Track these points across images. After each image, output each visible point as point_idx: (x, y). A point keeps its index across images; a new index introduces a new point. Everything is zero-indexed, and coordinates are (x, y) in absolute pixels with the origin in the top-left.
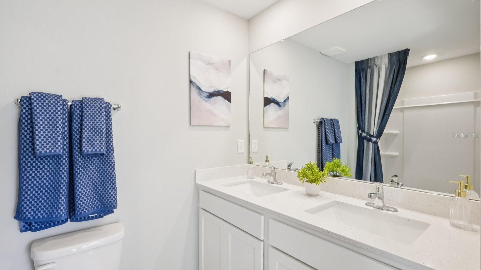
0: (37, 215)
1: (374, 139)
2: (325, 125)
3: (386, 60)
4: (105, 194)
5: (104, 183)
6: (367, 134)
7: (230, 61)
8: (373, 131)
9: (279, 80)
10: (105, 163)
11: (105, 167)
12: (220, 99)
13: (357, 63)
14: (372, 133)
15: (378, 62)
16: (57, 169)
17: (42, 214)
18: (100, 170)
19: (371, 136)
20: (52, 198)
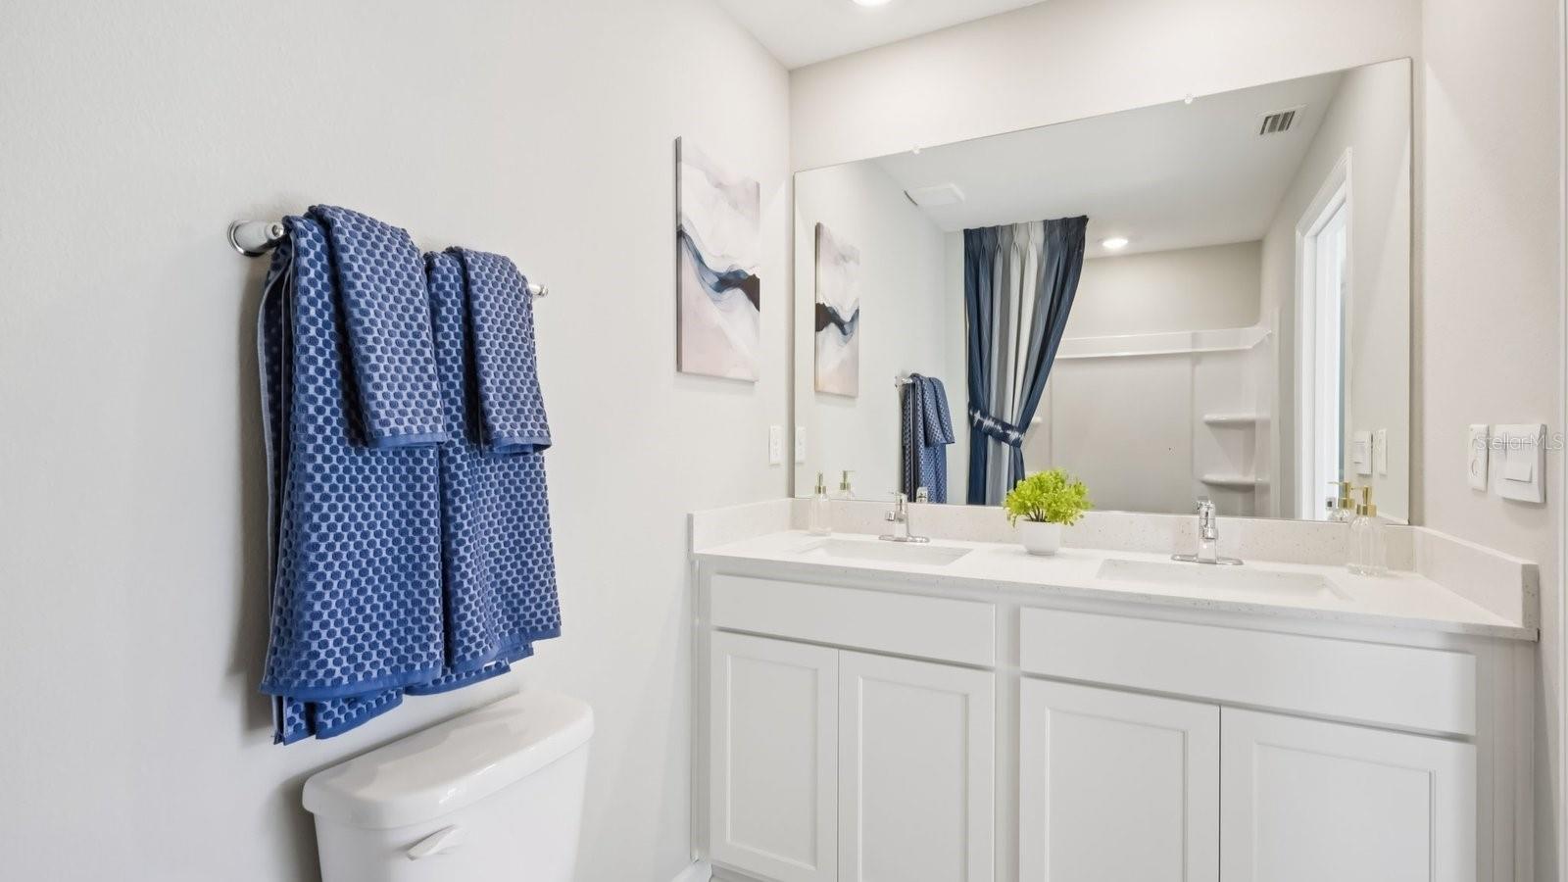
0: (359, 667)
1: (1014, 435)
2: (923, 394)
3: (1038, 237)
4: (527, 588)
5: (523, 549)
6: (997, 421)
7: (758, 185)
8: (1012, 416)
9: (844, 258)
10: (522, 482)
11: (524, 496)
12: (737, 295)
13: (969, 234)
14: (1008, 420)
15: (1020, 238)
16: (411, 498)
17: (374, 665)
18: (508, 505)
19: (1007, 426)
20: (402, 604)
